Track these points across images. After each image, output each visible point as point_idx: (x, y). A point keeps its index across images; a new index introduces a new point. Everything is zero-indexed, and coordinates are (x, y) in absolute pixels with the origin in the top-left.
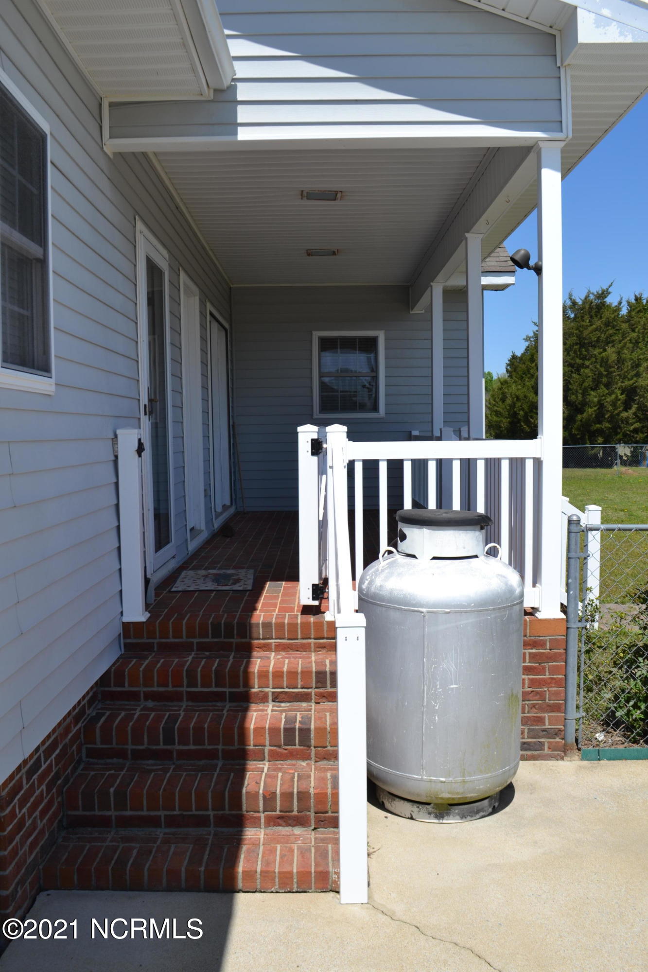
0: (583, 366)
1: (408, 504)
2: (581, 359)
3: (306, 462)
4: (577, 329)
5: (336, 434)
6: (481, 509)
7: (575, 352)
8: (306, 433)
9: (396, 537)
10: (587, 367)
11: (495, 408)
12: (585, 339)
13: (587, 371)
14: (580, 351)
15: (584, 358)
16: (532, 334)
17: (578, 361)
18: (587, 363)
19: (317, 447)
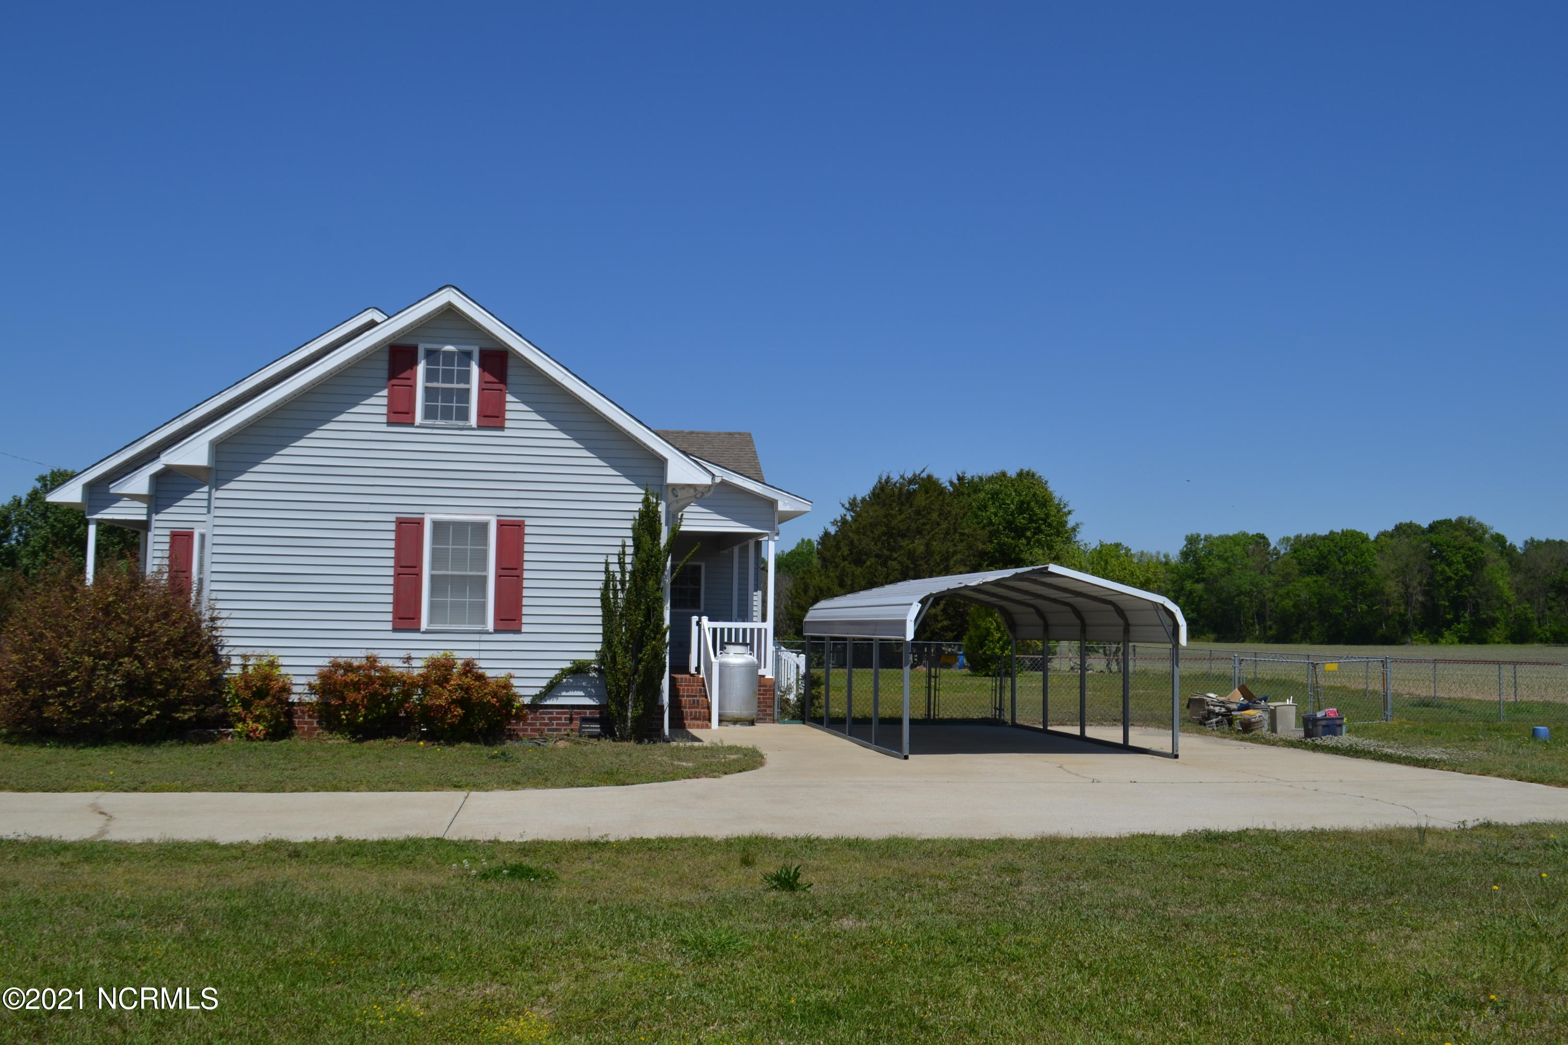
0: (889, 558)
1: (726, 640)
2: (888, 550)
3: (695, 629)
4: (886, 517)
5: (705, 619)
6: (748, 641)
7: (883, 543)
8: (695, 619)
9: (722, 648)
10: (895, 559)
11: (798, 600)
12: (893, 528)
13: (894, 563)
14: (889, 543)
15: (892, 550)
16: (839, 519)
17: (886, 552)
18: (895, 555)
19: (699, 624)
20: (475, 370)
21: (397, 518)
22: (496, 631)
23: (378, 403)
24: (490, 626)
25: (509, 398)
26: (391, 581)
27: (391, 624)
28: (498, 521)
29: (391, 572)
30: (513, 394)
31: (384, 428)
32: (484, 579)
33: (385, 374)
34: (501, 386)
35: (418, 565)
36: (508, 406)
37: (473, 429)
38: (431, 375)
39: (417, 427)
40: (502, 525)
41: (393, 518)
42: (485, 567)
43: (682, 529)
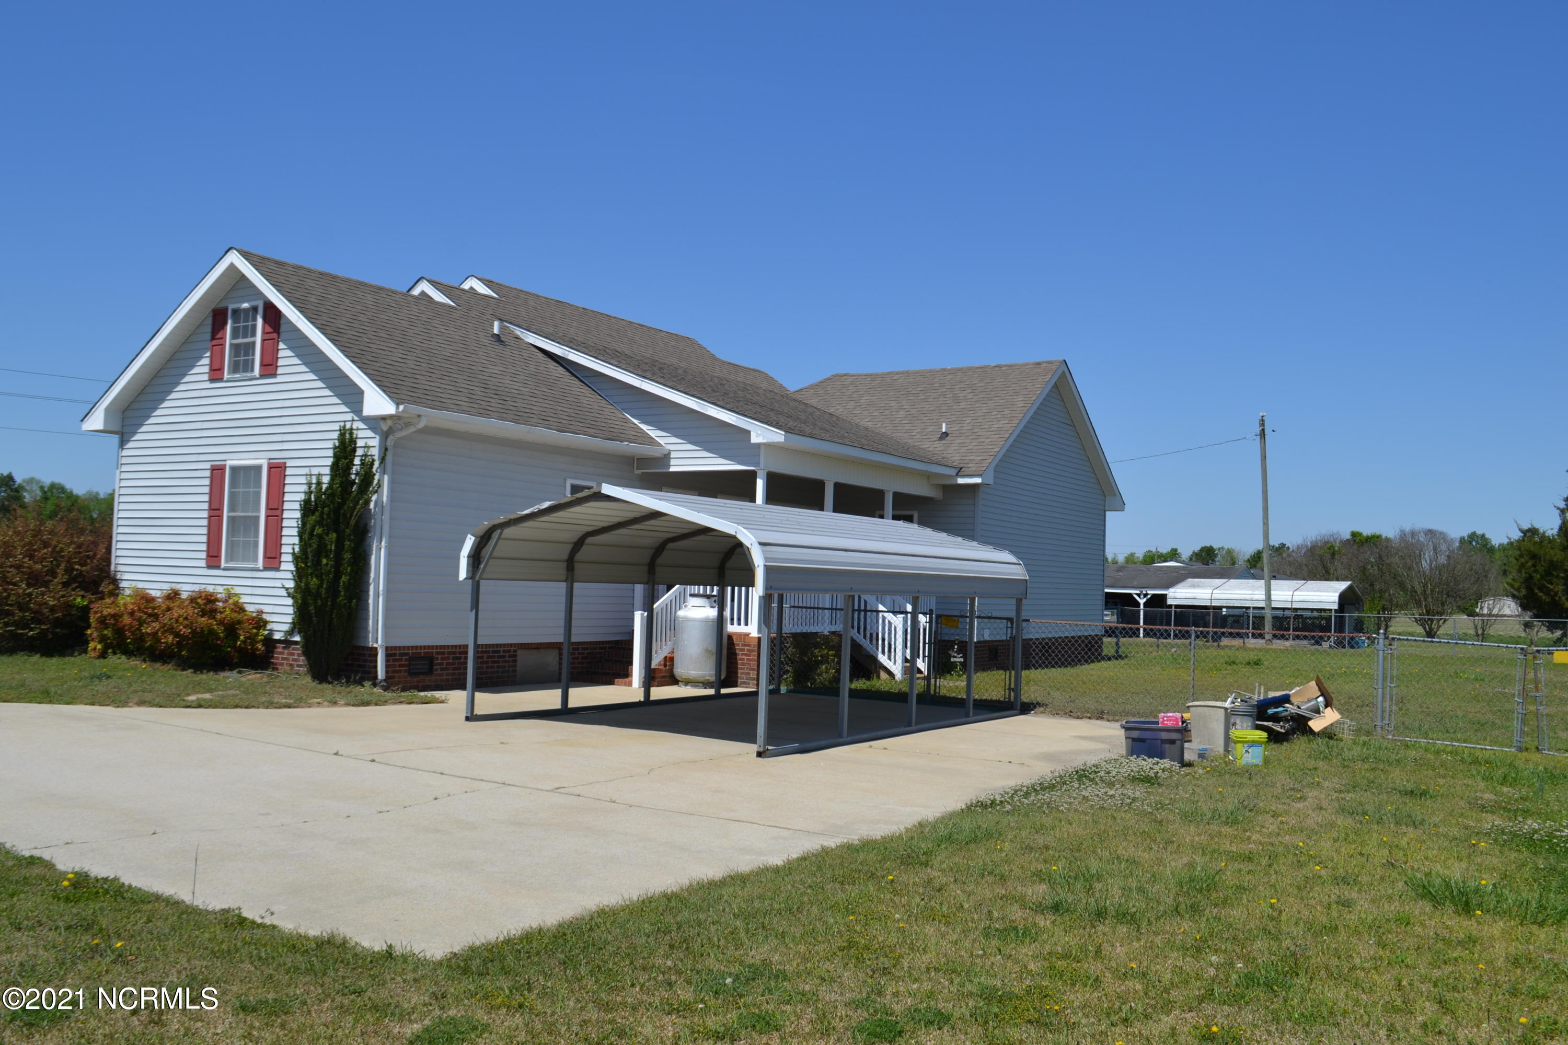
20: (260, 322)
21: (212, 466)
22: (266, 569)
23: (203, 367)
24: (260, 564)
25: (282, 346)
26: (205, 522)
27: (204, 561)
28: (269, 464)
29: (205, 514)
30: (284, 342)
31: (208, 385)
32: (258, 518)
33: (209, 336)
34: (275, 335)
35: (220, 509)
36: (281, 354)
37: (257, 379)
38: (235, 335)
39: (226, 381)
40: (271, 467)
41: (208, 465)
42: (258, 510)
43: (672, 469)
